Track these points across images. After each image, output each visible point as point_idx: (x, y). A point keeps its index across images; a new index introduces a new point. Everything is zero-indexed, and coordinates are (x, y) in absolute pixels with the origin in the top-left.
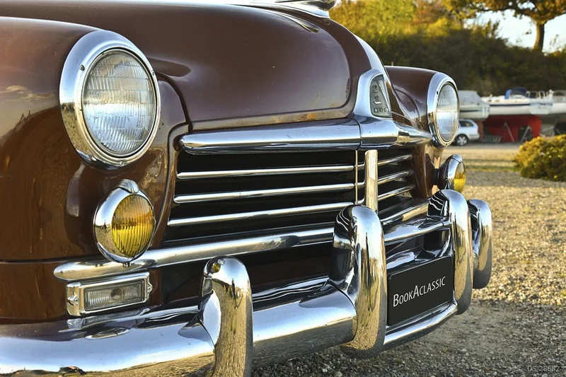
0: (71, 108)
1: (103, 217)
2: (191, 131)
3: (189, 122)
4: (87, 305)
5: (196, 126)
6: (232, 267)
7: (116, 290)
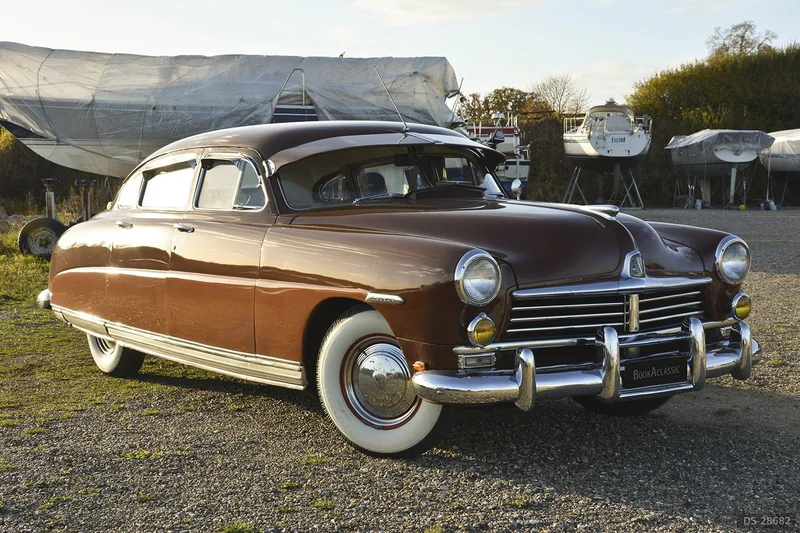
0: (458, 282)
1: (470, 328)
2: (518, 289)
3: (517, 285)
4: (466, 365)
5: (520, 287)
6: (527, 352)
7: (480, 359)
